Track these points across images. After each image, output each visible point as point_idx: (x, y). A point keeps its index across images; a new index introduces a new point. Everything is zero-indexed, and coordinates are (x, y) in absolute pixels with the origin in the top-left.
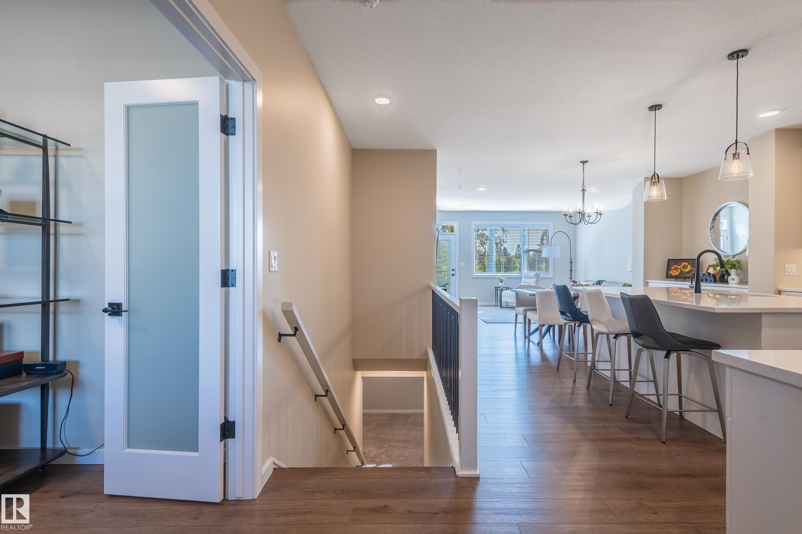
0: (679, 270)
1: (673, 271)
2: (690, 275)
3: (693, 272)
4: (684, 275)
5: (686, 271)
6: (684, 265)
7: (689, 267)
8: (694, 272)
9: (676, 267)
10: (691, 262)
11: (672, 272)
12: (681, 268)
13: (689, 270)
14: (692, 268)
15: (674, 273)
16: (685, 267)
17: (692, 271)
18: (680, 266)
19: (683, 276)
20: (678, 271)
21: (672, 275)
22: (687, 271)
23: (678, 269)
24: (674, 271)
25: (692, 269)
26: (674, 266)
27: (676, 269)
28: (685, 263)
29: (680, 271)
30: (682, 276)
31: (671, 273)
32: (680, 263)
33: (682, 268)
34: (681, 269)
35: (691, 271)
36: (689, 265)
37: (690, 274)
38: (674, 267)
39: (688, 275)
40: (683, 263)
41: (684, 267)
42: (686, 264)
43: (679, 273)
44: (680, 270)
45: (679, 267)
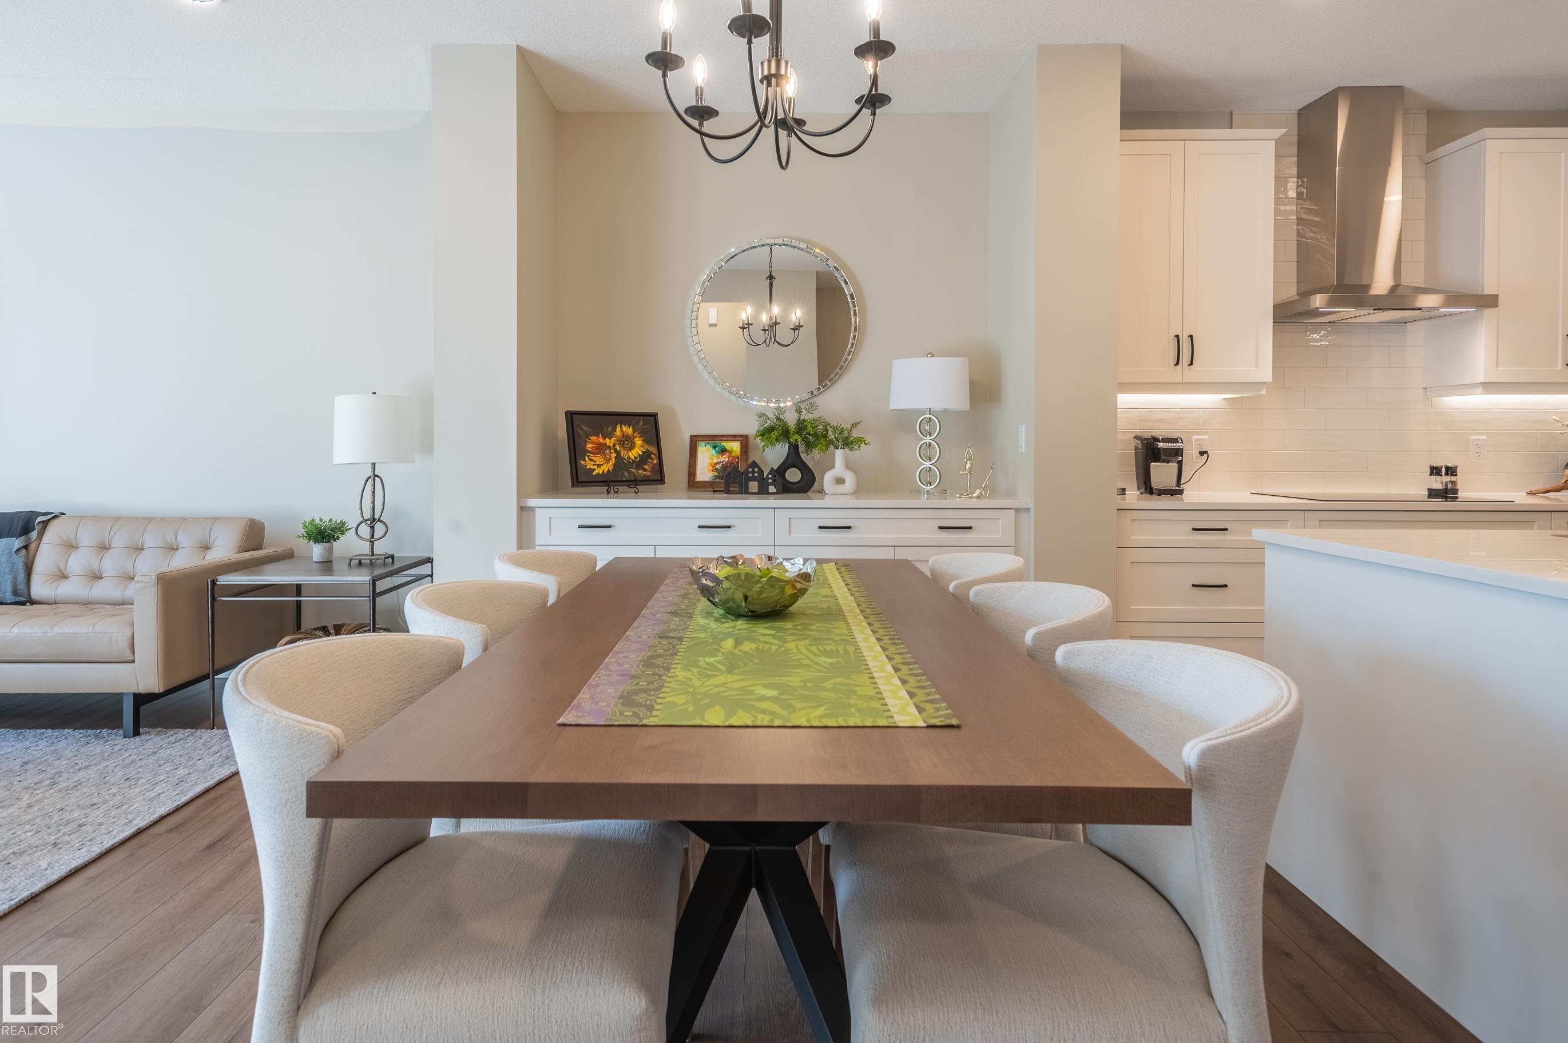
0: (611, 453)
1: (594, 458)
2: (645, 470)
3: (653, 460)
4: (630, 473)
5: (633, 458)
6: (623, 435)
7: (639, 442)
8: (655, 462)
9: (601, 440)
10: (641, 423)
11: (591, 460)
12: (614, 445)
13: (641, 453)
14: (646, 446)
15: (599, 466)
16: (627, 442)
17: (651, 459)
18: (613, 440)
19: (626, 474)
20: (610, 459)
21: (594, 473)
22: (636, 458)
23: (607, 452)
24: (598, 459)
25: (648, 451)
26: (593, 438)
27: (601, 449)
28: (625, 428)
29: (616, 458)
30: (623, 475)
31: (590, 465)
32: (610, 429)
33: (618, 448)
34: (616, 450)
35: (645, 457)
36: (636, 434)
37: (646, 467)
38: (593, 443)
39: (640, 471)
40: (618, 428)
41: (624, 442)
42: (628, 430)
43: (614, 465)
44: (614, 455)
45: (607, 441)
